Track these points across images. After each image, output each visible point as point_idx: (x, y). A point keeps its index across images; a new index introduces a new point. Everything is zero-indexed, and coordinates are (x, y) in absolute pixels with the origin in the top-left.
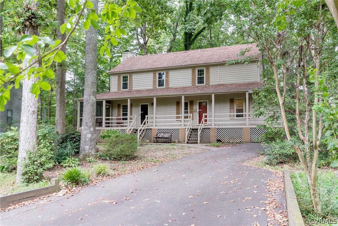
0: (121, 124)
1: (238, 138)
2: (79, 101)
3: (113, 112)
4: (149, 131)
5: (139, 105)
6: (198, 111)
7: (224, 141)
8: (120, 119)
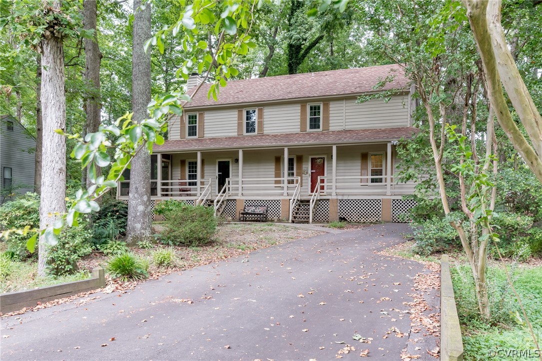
0: (187, 191)
1: (374, 216)
3: (173, 173)
4: (231, 203)
5: (215, 162)
6: (310, 172)
7: (350, 220)
8: (185, 184)
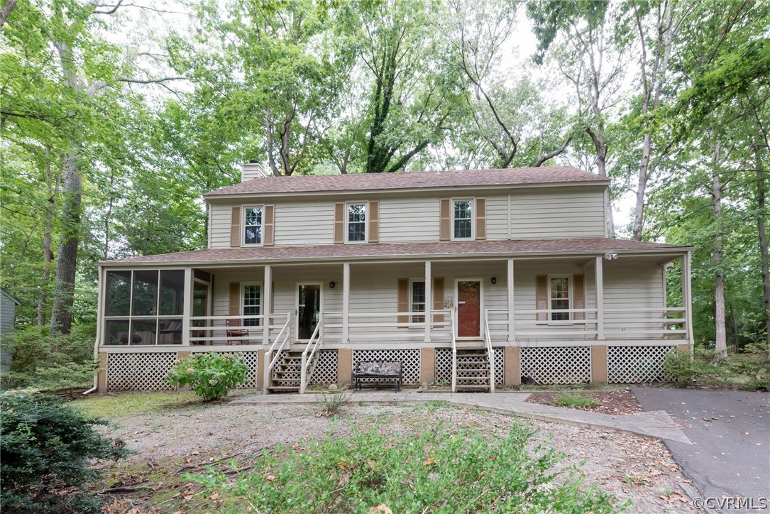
0: (241, 335)
1: (578, 373)
2: (103, 268)
3: (215, 304)
4: (327, 355)
6: (456, 303)
7: (540, 382)
8: (237, 322)
